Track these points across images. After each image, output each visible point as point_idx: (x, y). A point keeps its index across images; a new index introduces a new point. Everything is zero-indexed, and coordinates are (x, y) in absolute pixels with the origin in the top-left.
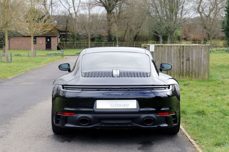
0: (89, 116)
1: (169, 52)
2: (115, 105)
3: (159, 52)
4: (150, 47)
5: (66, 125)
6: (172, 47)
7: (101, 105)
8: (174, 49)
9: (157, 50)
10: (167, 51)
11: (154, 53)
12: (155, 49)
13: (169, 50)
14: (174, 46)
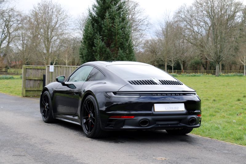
0: (149, 118)
1: (67, 72)
2: (168, 108)
3: (58, 72)
4: (50, 67)
5: (124, 127)
6: (70, 68)
7: (159, 108)
8: (71, 70)
9: (56, 71)
10: (65, 72)
11: (53, 73)
12: (55, 69)
13: (67, 70)
14: (71, 67)
